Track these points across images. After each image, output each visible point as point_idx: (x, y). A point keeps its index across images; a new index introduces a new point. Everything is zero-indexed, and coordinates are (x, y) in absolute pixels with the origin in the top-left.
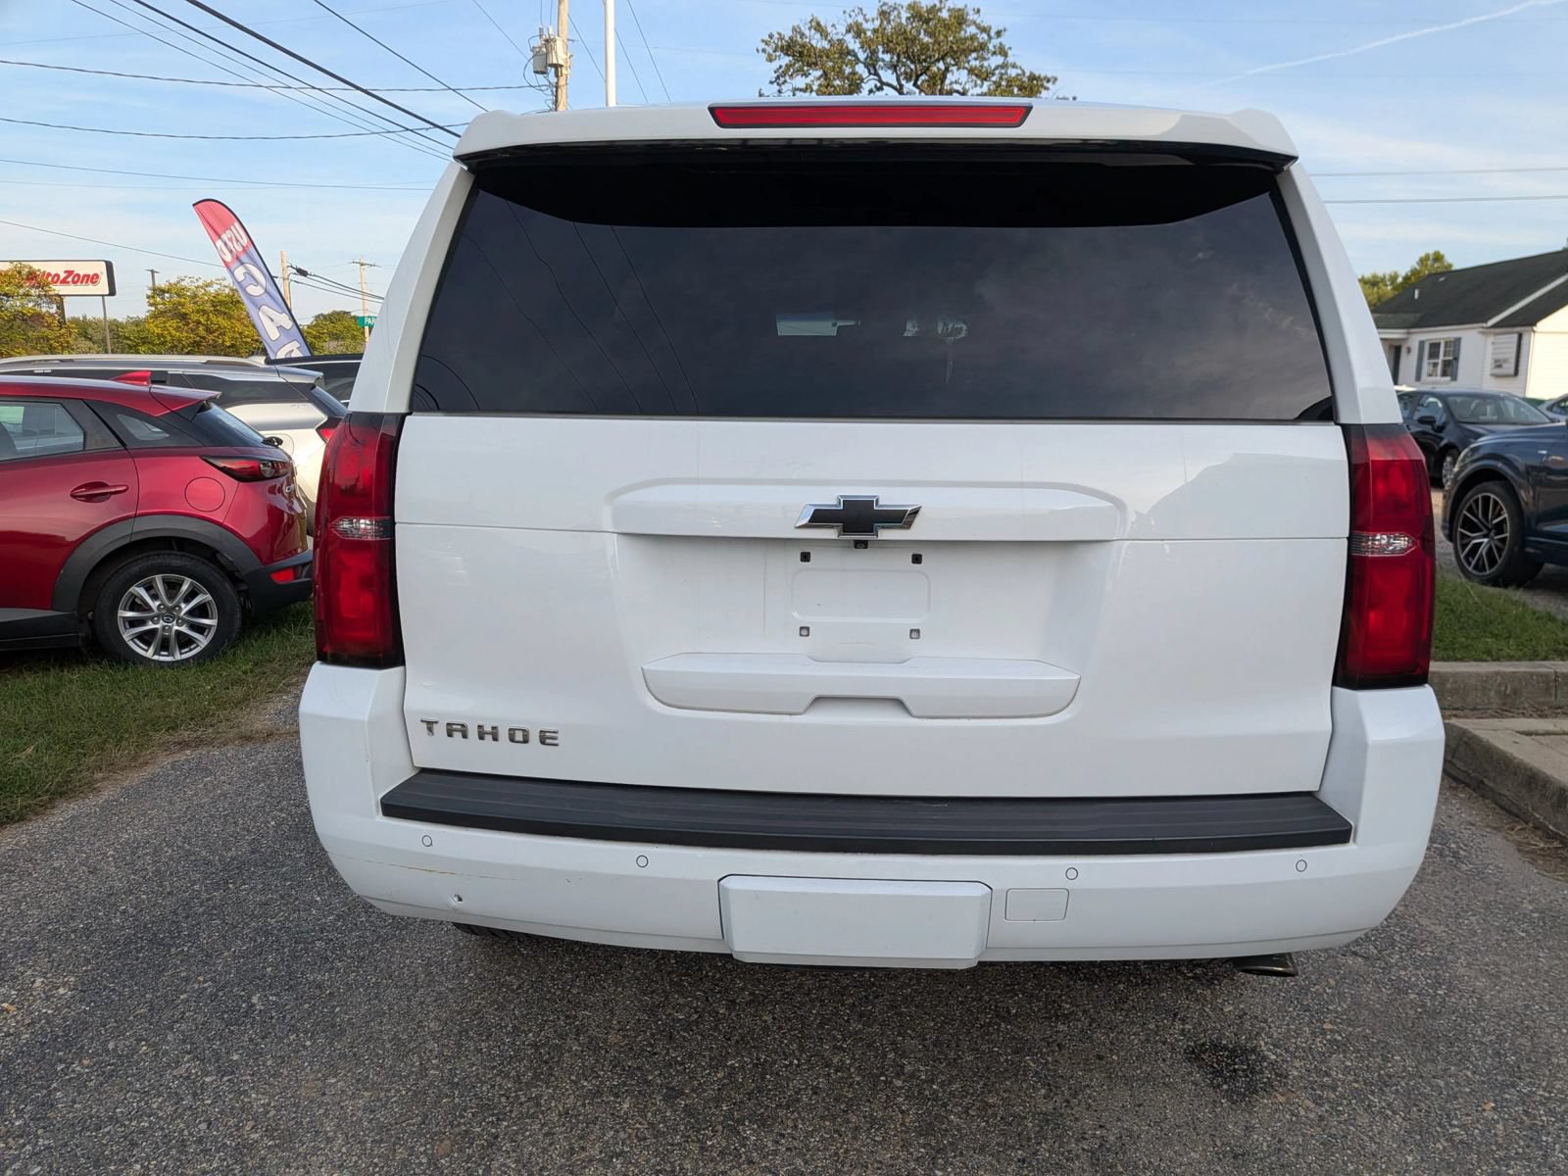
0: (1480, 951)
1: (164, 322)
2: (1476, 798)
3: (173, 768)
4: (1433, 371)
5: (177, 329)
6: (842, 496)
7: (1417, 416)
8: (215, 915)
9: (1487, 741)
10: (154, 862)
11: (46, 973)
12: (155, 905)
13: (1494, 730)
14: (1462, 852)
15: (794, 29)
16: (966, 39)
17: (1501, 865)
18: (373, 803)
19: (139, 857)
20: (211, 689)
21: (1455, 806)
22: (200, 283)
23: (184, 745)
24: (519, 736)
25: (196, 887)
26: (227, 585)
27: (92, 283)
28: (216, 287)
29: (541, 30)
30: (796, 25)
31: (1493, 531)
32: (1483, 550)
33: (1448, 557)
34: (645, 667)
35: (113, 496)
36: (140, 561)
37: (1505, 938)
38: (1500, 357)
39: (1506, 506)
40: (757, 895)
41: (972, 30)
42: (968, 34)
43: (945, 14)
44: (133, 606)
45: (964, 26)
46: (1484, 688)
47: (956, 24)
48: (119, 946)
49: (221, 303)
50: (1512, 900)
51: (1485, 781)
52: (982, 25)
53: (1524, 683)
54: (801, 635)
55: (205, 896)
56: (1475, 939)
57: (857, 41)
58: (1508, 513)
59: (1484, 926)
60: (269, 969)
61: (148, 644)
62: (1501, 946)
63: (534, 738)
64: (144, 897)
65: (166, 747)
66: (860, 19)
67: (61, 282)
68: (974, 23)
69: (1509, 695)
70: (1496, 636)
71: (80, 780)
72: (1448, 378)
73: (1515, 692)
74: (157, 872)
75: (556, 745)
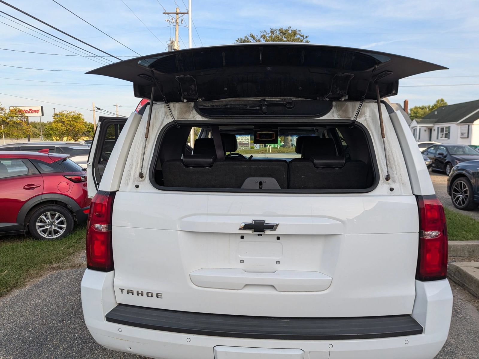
0: (466, 349)
1: (58, 124)
2: (462, 290)
3: (50, 277)
4: (442, 136)
5: (61, 126)
6: (254, 220)
7: (438, 152)
8: (59, 332)
9: (465, 271)
10: (42, 312)
11: (4, 354)
12: (40, 329)
13: (467, 267)
14: (458, 310)
15: (245, 37)
16: (296, 39)
17: (471, 315)
18: (103, 316)
19: (36, 311)
20: (63, 249)
21: (455, 292)
22: (68, 112)
23: (54, 269)
24: (150, 295)
25: (54, 322)
26: (70, 215)
27: (37, 112)
28: (73, 113)
29: (170, 39)
30: (246, 35)
31: (464, 193)
32: (461, 199)
33: (449, 200)
34: (190, 274)
35: (36, 188)
36: (43, 208)
37: (474, 344)
38: (463, 132)
39: (468, 186)
40: (226, 353)
41: (298, 36)
42: (297, 38)
43: (290, 32)
44: (41, 222)
45: (296, 35)
46: (463, 250)
47: (293, 35)
48: (27, 344)
49: (75, 118)
50: (476, 329)
51: (465, 284)
52: (301, 35)
53: (476, 248)
54: (241, 263)
55: (56, 325)
56: (464, 344)
57: (264, 40)
58: (468, 187)
59: (467, 339)
60: (74, 354)
61: (45, 233)
62: (473, 347)
63: (155, 295)
64: (37, 325)
65: (48, 269)
66: (265, 34)
67: (28, 113)
68: (299, 34)
69: (471, 252)
70: (466, 231)
71: (20, 282)
72: (447, 139)
73: (473, 251)
74: (42, 316)
75: (162, 298)
